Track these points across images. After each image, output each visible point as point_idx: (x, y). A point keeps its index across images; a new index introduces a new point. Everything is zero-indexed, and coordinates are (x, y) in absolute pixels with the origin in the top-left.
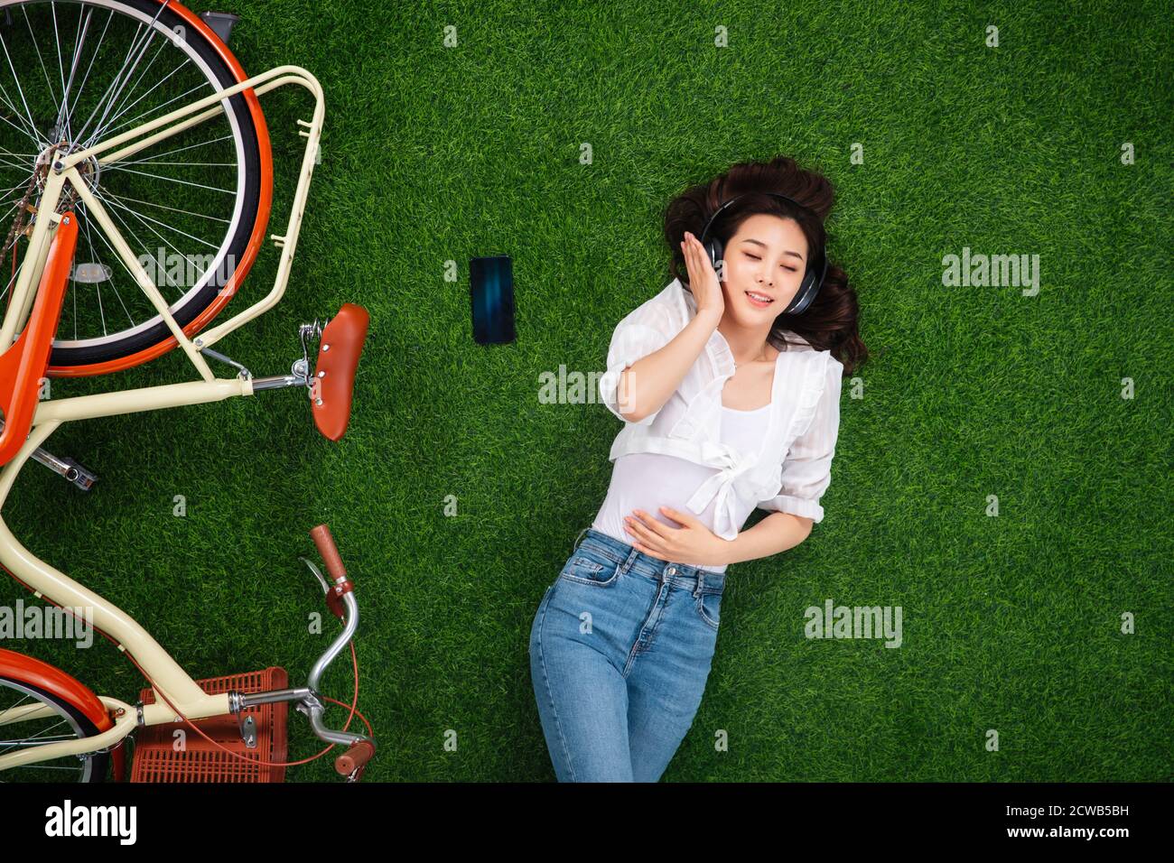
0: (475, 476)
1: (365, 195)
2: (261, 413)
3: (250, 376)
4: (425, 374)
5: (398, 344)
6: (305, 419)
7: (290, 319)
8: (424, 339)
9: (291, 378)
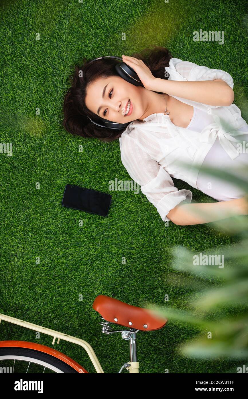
0: (195, 245)
1: (36, 292)
2: (151, 360)
3: (128, 363)
4: (136, 268)
5: (119, 281)
6: (156, 336)
7: (100, 339)
8: (117, 267)
9: (131, 340)
